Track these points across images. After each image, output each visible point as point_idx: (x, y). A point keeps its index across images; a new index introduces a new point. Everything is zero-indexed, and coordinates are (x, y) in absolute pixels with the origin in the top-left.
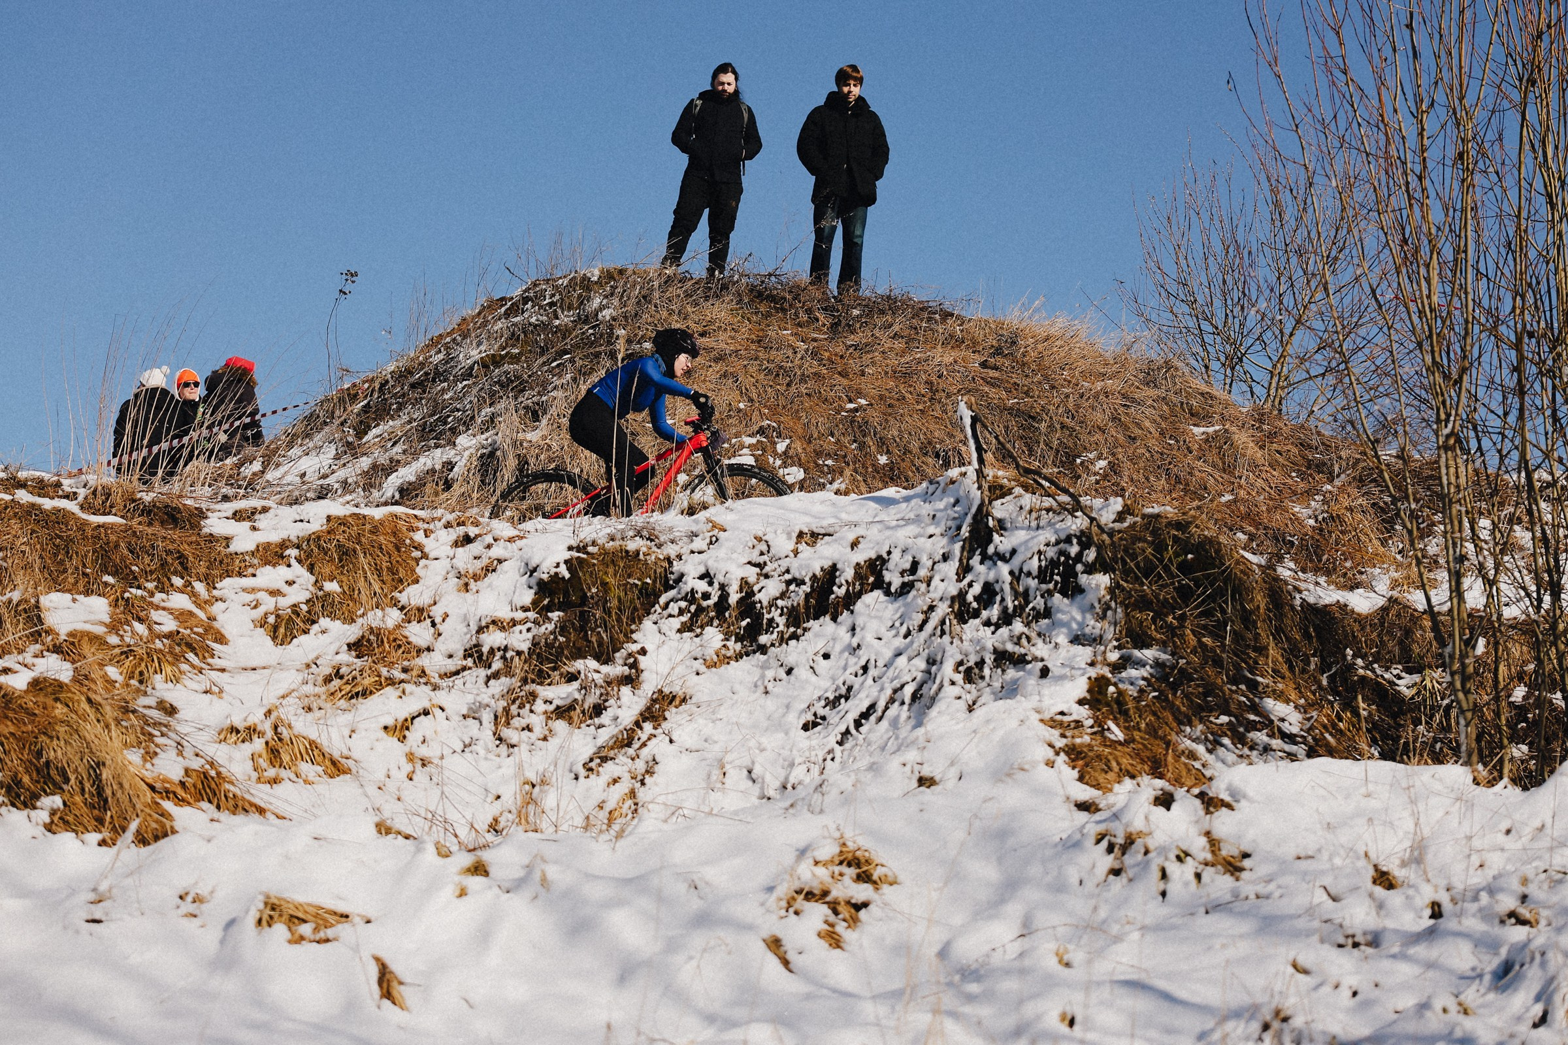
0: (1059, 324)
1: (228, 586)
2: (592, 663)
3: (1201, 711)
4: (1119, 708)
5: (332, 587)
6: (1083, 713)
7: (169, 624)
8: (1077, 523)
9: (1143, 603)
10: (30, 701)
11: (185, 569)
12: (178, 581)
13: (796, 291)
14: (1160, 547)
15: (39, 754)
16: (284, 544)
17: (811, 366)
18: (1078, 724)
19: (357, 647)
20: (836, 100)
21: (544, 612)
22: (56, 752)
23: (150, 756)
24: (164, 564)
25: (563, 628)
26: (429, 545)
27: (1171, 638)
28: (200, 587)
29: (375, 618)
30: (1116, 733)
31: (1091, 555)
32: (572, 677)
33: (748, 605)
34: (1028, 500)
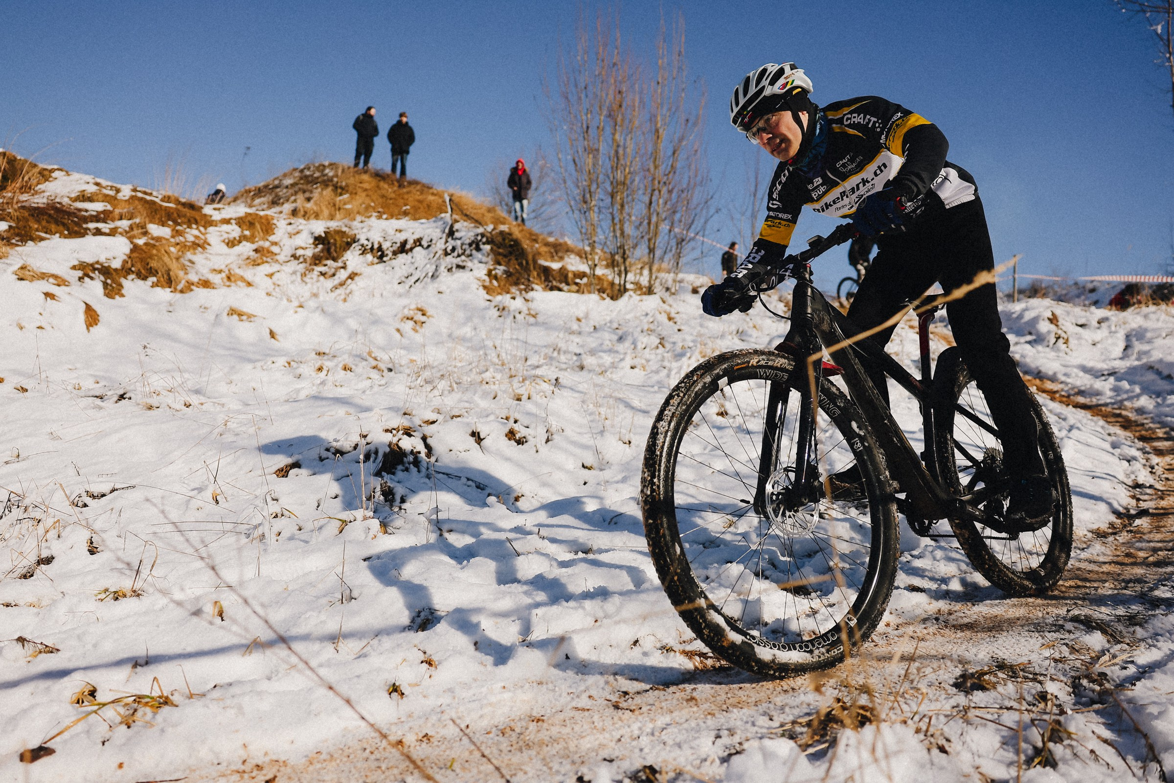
0: (464, 193)
1: (211, 229)
2: (332, 262)
3: (516, 284)
4: (496, 277)
5: (247, 233)
6: (487, 278)
7: (191, 239)
8: (481, 230)
9: (500, 254)
10: (144, 247)
11: (196, 222)
12: (194, 226)
13: (388, 175)
14: (504, 239)
15: (148, 264)
16: (231, 219)
17: (393, 195)
18: (484, 280)
19: (256, 251)
20: (399, 123)
21: (316, 245)
22: (153, 264)
23: (186, 273)
24: (189, 221)
25: (322, 251)
26: (278, 224)
27: (507, 264)
28: (202, 229)
29: (261, 243)
30: (495, 283)
31: (484, 240)
32: (325, 265)
33: (380, 249)
34: (465, 224)
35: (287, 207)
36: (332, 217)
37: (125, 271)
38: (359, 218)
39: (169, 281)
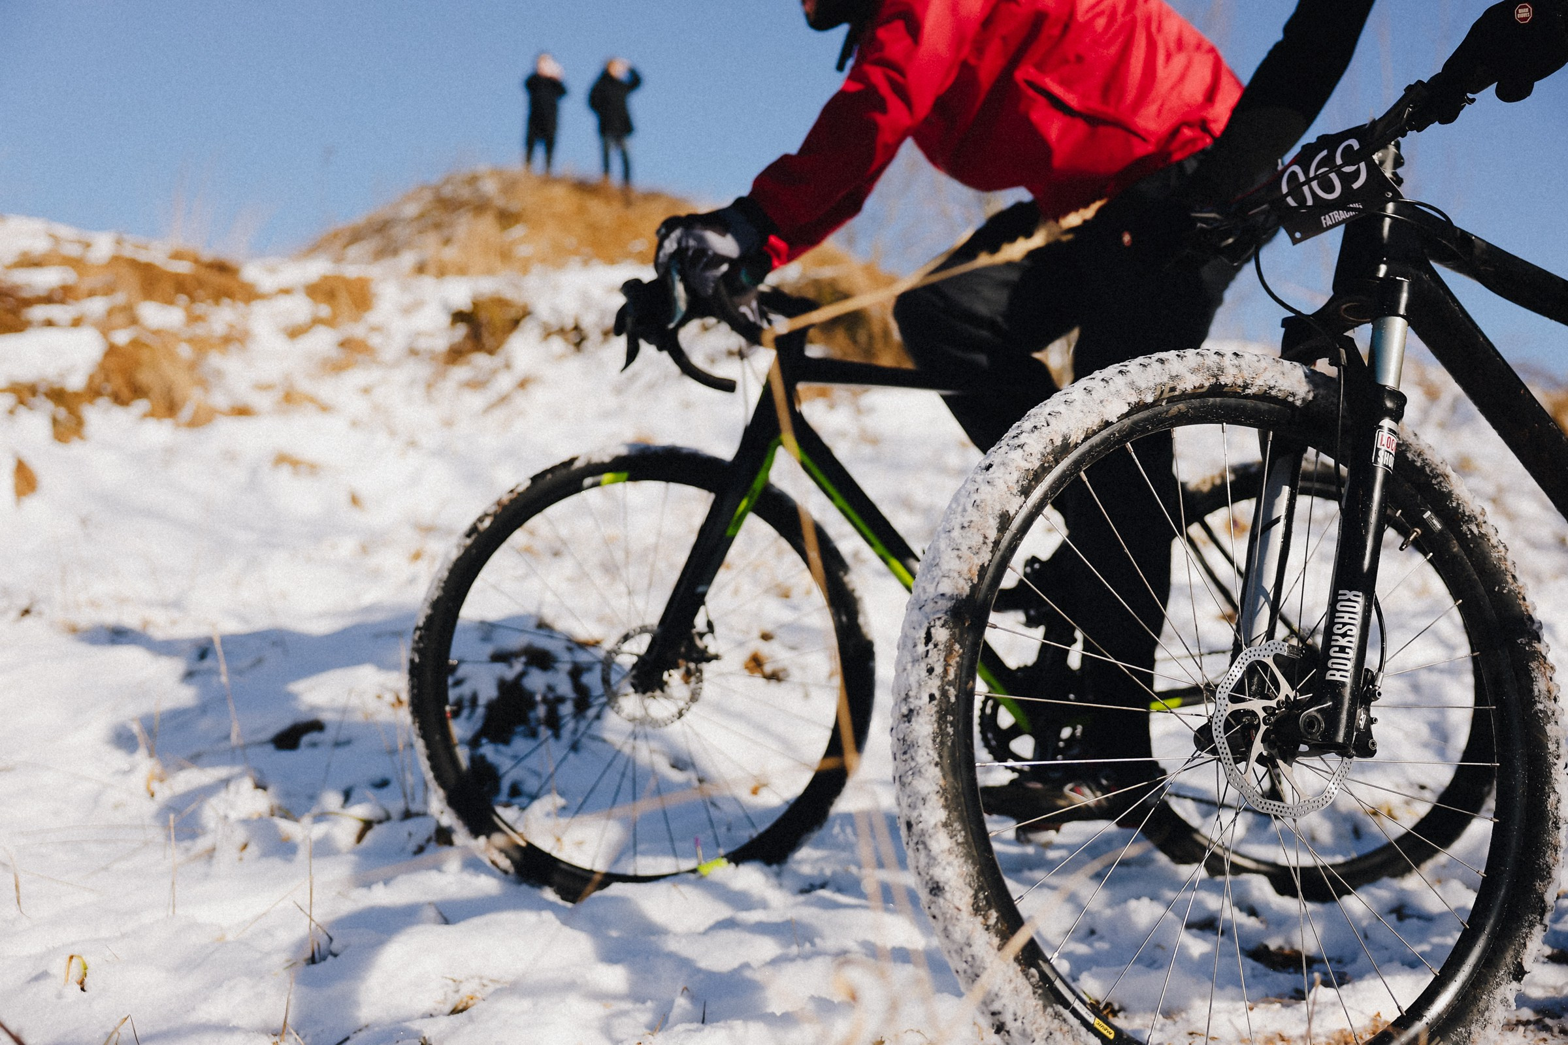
1: (257, 308)
2: (485, 357)
5: (324, 310)
7: (221, 328)
10: (128, 348)
11: (230, 296)
12: (225, 303)
13: (595, 184)
15: (133, 377)
16: (295, 286)
19: (341, 344)
21: (455, 328)
22: (143, 376)
23: (205, 393)
24: (216, 293)
25: (466, 337)
26: (383, 291)
28: (240, 307)
29: (350, 329)
32: (472, 364)
33: (576, 327)
35: (408, 259)
36: (490, 272)
37: (93, 392)
38: (536, 269)
39: (169, 408)
